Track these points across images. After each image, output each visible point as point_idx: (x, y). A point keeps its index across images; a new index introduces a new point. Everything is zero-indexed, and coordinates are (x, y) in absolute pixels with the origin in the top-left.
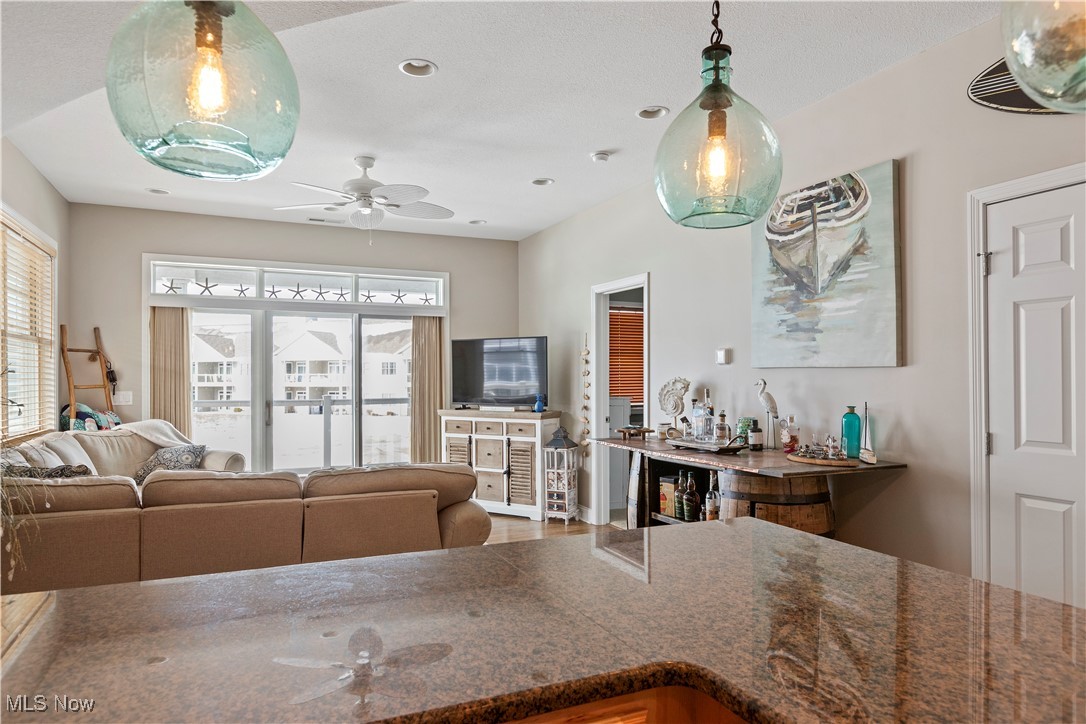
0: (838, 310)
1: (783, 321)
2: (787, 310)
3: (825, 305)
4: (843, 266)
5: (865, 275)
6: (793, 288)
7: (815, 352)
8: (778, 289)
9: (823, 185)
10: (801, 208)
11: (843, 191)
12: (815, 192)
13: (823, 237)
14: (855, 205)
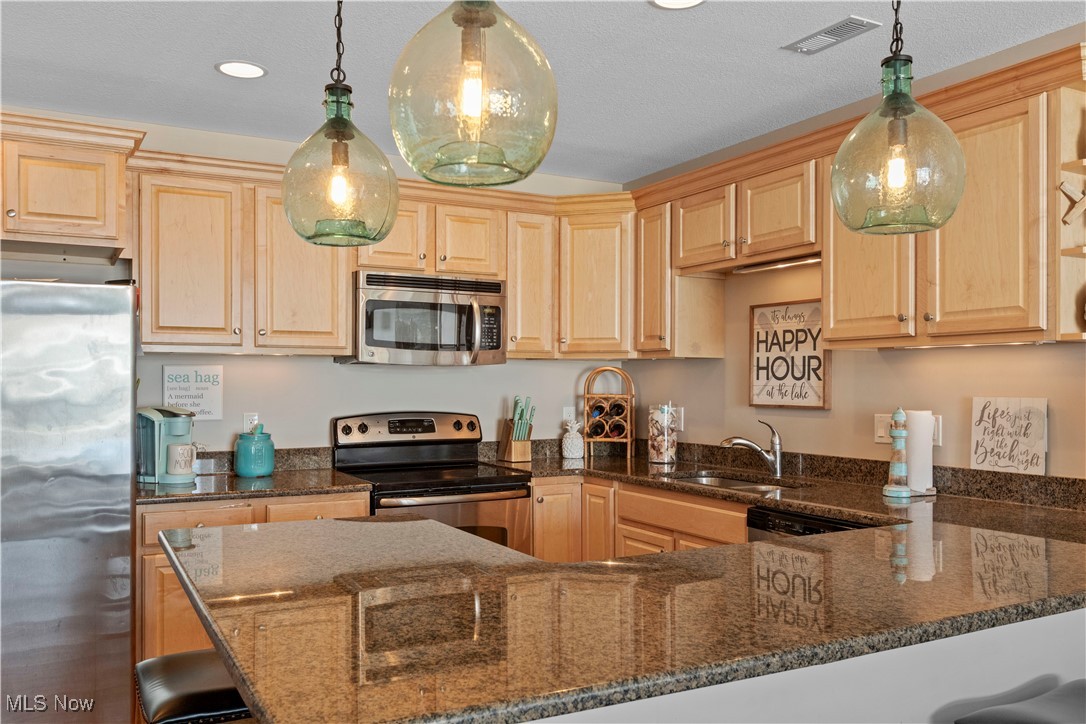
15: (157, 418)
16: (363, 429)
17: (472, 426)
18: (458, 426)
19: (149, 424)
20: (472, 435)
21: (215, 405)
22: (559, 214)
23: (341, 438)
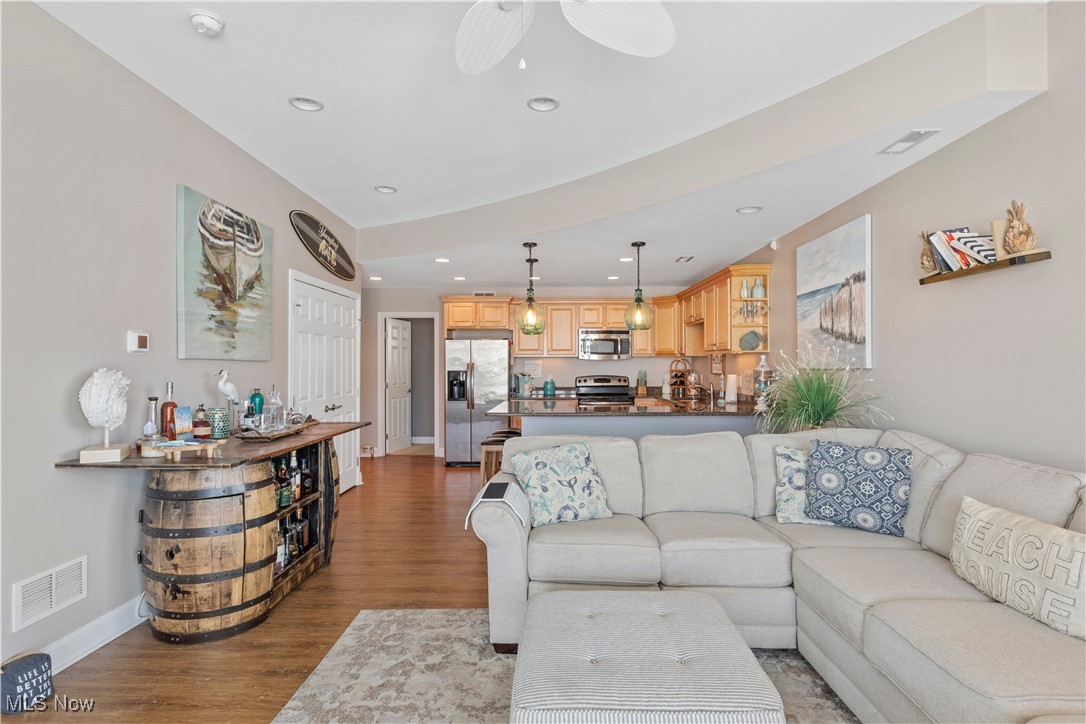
0: (247, 317)
1: (213, 316)
2: (216, 306)
3: (240, 310)
4: (250, 286)
5: (260, 297)
6: (220, 288)
7: (234, 347)
9: (240, 215)
10: (226, 222)
11: (251, 229)
12: (236, 217)
13: (240, 257)
14: (257, 245)
15: (520, 376)
16: (585, 381)
17: (625, 381)
18: (620, 381)
19: (518, 378)
20: (626, 384)
21: (538, 373)
22: (654, 304)
23: (578, 384)
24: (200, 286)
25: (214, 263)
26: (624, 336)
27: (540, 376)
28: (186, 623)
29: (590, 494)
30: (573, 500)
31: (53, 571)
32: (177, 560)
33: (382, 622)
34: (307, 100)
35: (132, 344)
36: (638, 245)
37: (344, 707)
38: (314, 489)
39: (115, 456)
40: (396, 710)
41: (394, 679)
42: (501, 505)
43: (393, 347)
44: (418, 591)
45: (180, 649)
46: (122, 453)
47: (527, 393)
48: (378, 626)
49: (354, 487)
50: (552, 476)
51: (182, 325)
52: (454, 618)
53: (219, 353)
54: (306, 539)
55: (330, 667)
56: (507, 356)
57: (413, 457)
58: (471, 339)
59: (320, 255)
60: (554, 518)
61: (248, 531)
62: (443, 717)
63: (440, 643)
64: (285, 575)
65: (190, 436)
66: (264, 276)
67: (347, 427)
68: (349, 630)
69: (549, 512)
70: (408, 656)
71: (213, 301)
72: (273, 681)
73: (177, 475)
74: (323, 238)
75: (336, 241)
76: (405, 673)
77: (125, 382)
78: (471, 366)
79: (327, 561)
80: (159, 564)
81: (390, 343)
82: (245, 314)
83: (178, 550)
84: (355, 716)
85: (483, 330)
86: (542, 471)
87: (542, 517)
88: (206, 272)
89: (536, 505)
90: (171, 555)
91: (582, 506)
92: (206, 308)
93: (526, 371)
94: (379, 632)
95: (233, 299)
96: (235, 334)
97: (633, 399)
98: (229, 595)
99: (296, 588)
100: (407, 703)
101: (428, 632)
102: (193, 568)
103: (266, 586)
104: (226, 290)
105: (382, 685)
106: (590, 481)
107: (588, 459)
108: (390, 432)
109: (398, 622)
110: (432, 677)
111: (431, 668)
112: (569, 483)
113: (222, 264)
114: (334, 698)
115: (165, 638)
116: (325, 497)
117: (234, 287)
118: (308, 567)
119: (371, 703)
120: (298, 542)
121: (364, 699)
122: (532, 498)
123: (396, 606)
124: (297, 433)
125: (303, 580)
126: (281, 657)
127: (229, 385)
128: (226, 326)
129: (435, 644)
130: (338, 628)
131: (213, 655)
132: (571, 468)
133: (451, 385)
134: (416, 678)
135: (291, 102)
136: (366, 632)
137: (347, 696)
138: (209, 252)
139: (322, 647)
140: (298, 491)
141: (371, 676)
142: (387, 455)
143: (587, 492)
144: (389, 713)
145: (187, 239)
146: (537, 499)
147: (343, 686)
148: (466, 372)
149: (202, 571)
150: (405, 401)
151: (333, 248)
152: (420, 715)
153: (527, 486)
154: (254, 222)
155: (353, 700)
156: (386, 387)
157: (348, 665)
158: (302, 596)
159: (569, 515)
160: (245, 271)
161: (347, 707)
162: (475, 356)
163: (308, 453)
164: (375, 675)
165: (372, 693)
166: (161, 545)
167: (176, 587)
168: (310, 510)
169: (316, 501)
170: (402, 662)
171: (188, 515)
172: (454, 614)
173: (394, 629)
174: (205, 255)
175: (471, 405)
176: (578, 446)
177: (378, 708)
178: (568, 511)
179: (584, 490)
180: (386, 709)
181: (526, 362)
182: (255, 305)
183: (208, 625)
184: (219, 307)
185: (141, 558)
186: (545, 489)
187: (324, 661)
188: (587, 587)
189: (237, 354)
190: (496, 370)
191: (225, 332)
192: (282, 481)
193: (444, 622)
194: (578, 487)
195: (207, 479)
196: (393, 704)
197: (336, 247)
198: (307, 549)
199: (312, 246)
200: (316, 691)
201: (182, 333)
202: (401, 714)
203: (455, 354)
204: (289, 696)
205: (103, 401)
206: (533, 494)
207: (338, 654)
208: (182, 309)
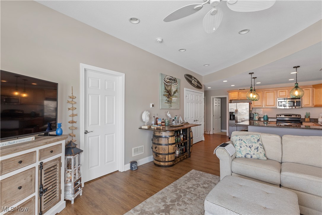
1: (167, 100)
3: (173, 98)
4: (175, 93)
5: (177, 95)
6: (168, 94)
7: (171, 106)
8: (166, 93)
9: (172, 77)
10: (169, 80)
11: (175, 80)
12: (171, 78)
13: (172, 87)
14: (176, 83)
15: (254, 114)
16: (280, 116)
18: (296, 116)
19: (253, 114)
20: (300, 117)
21: (261, 112)
22: (313, 87)
23: (277, 117)
24: (164, 94)
25: (167, 88)
26: (298, 100)
27: (262, 114)
28: (158, 162)
29: (257, 151)
30: (250, 152)
31: (138, 147)
32: (156, 149)
33: (197, 173)
34: (182, 49)
35: (151, 106)
36: (296, 67)
37: (181, 189)
38: (186, 139)
39: (146, 127)
40: (192, 194)
41: (194, 187)
42: (224, 149)
43: (215, 106)
44: (208, 169)
45: (157, 167)
46: (148, 127)
47: (257, 119)
48: (195, 174)
49: (202, 141)
50: (244, 144)
51: (160, 102)
52: (214, 178)
53: (168, 107)
54: (184, 150)
55: (182, 179)
56: (248, 108)
57: (222, 135)
58: (237, 103)
59: (192, 84)
60: (243, 156)
61: (169, 146)
62: (202, 199)
63: (209, 182)
64: (178, 157)
65: (160, 125)
66: (178, 90)
67: (194, 125)
68: (189, 173)
69: (242, 154)
70: (200, 183)
71: (167, 96)
72: (170, 178)
73: (157, 132)
74: (193, 79)
75: (197, 80)
76: (197, 186)
77: (149, 113)
78: (237, 111)
79: (190, 157)
80: (154, 150)
81: (215, 104)
82: (174, 99)
83: (157, 147)
84: (183, 191)
85: (241, 100)
86: (241, 142)
87: (239, 155)
88: (165, 91)
89: (238, 151)
90: (156, 148)
91: (254, 154)
92: (165, 98)
93: (257, 112)
94: (195, 175)
95: (171, 96)
96: (172, 103)
97: (302, 122)
98: (165, 159)
99: (181, 161)
100: (195, 193)
101: (206, 179)
102: (159, 151)
103: (173, 159)
104: (169, 94)
105: (191, 187)
106: (258, 147)
107: (258, 140)
108: (214, 127)
109: (200, 174)
110: (204, 190)
111: (204, 187)
112: (250, 146)
113: (169, 88)
114: (180, 186)
115: (155, 164)
116: (189, 141)
117: (171, 93)
118: (184, 157)
119: (187, 190)
120: (182, 151)
121: (186, 189)
122: (237, 149)
123: (201, 171)
124: (182, 126)
125: (183, 160)
126: (173, 174)
127: (169, 114)
128: (170, 102)
129: (207, 182)
130: (187, 172)
131: (163, 170)
132: (251, 142)
133: (230, 116)
134: (199, 188)
135: (179, 50)
136: (192, 175)
137: (183, 187)
138: (166, 86)
139: (182, 175)
140: (182, 139)
141: (190, 184)
142: (213, 134)
143: (256, 150)
144: (190, 194)
145: (161, 84)
146: (238, 150)
147: (183, 184)
148: (235, 112)
149: (161, 152)
150: (219, 120)
151: (196, 81)
152: (197, 197)
153: (236, 145)
154: (176, 78)
155: (184, 188)
156: (213, 116)
157: (186, 180)
158: (182, 163)
159: (249, 156)
160: (174, 89)
161: (182, 189)
162: (238, 107)
163: (185, 130)
164: (191, 184)
165: (188, 188)
166: (154, 146)
167: (157, 154)
168: (185, 144)
169: (187, 142)
170: (197, 184)
171: (158, 141)
172: (215, 177)
173: (199, 176)
174: (165, 87)
175: (237, 122)
176: (255, 136)
177: (188, 192)
178: (248, 155)
179: (255, 149)
180: (190, 192)
181: (257, 109)
182: (176, 97)
183: (162, 164)
184: (168, 98)
185: (152, 147)
186: (241, 147)
187: (181, 178)
188: (251, 179)
189: (172, 108)
190: (245, 112)
191: (169, 103)
192: (178, 136)
193: (212, 178)
194: (253, 148)
195: (162, 134)
196: (192, 192)
197: (197, 81)
198: (184, 153)
199: (190, 82)
200: (177, 183)
201: (160, 103)
202: (193, 195)
203: (232, 107)
204: (172, 183)
205: (145, 117)
206: (237, 148)
207: (184, 177)
208: (160, 99)
